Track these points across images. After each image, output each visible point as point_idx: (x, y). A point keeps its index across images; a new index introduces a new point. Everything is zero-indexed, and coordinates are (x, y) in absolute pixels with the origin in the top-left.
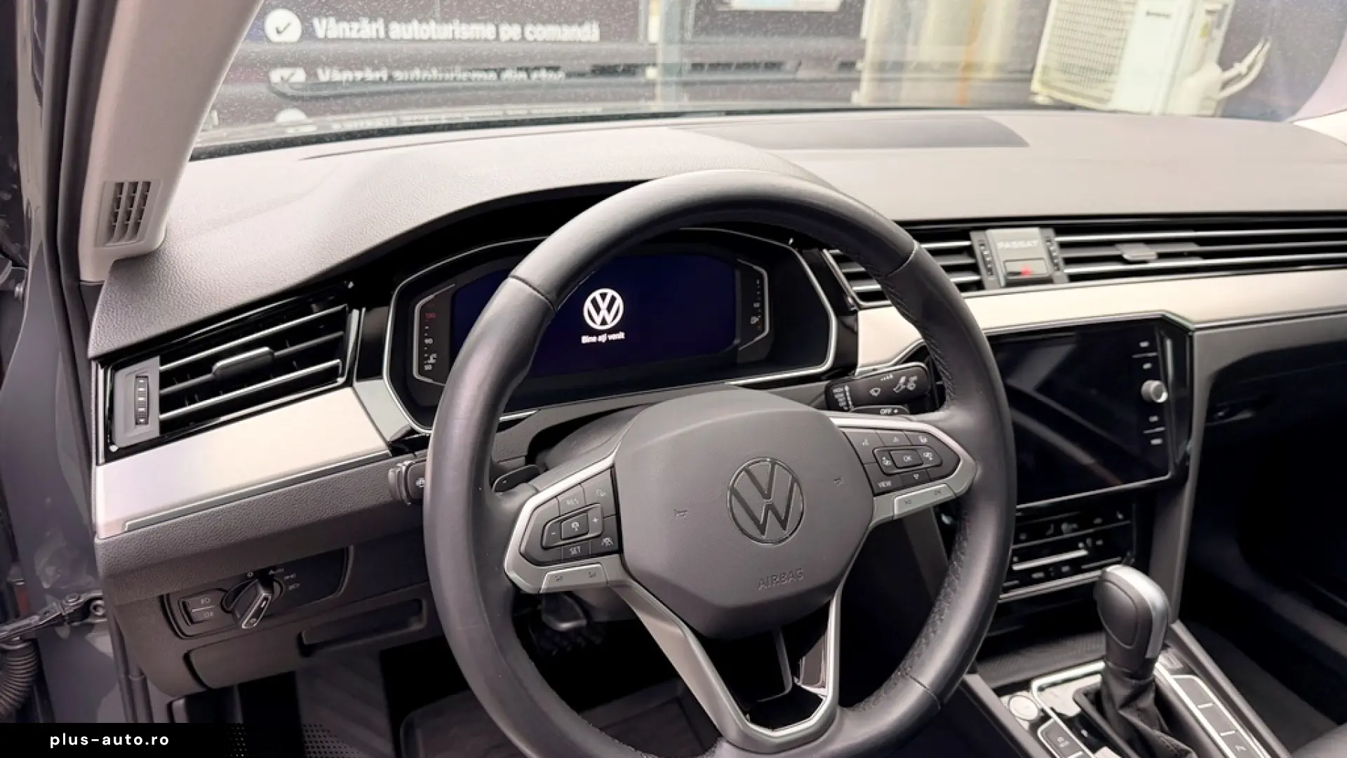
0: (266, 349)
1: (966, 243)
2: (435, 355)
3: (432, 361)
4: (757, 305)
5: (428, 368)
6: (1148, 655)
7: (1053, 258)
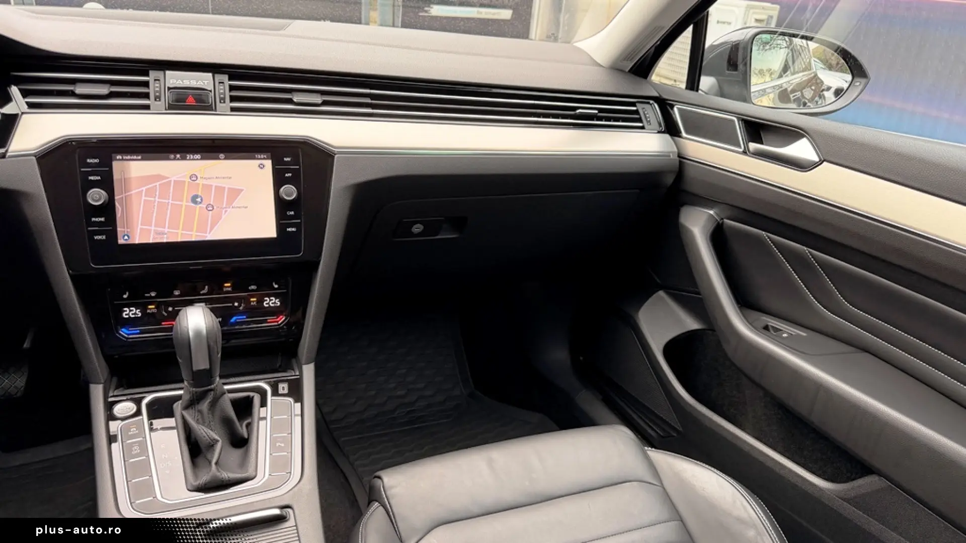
1: (146, 79)
6: (195, 369)
7: (220, 94)
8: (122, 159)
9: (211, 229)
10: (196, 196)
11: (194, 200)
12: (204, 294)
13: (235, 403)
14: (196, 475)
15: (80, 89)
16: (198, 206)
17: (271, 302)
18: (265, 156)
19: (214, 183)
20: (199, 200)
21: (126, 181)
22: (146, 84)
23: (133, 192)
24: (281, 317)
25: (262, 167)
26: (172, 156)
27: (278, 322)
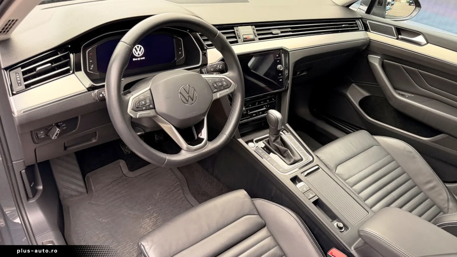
0: (50, 64)
1: (233, 30)
2: (93, 65)
3: (92, 67)
5: (91, 69)
6: (278, 129)
7: (255, 34)
12: (257, 105)
22: (234, 33)
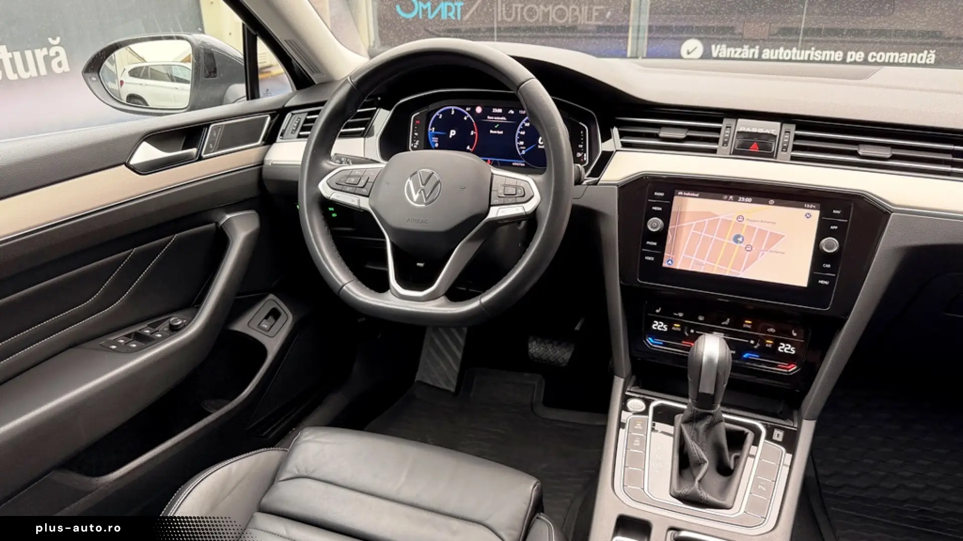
1: (720, 125)
2: (418, 141)
3: (417, 143)
4: (581, 146)
5: (415, 147)
6: (701, 390)
7: (784, 143)
8: (683, 196)
9: (745, 269)
10: (738, 236)
11: (736, 239)
12: (725, 325)
13: (730, 434)
14: (680, 484)
15: (663, 133)
16: (738, 245)
17: (785, 348)
18: (814, 206)
19: (757, 226)
20: (740, 239)
21: (680, 214)
22: (718, 130)
23: (684, 224)
24: (793, 365)
25: (808, 216)
26: (726, 197)
27: (788, 369)
